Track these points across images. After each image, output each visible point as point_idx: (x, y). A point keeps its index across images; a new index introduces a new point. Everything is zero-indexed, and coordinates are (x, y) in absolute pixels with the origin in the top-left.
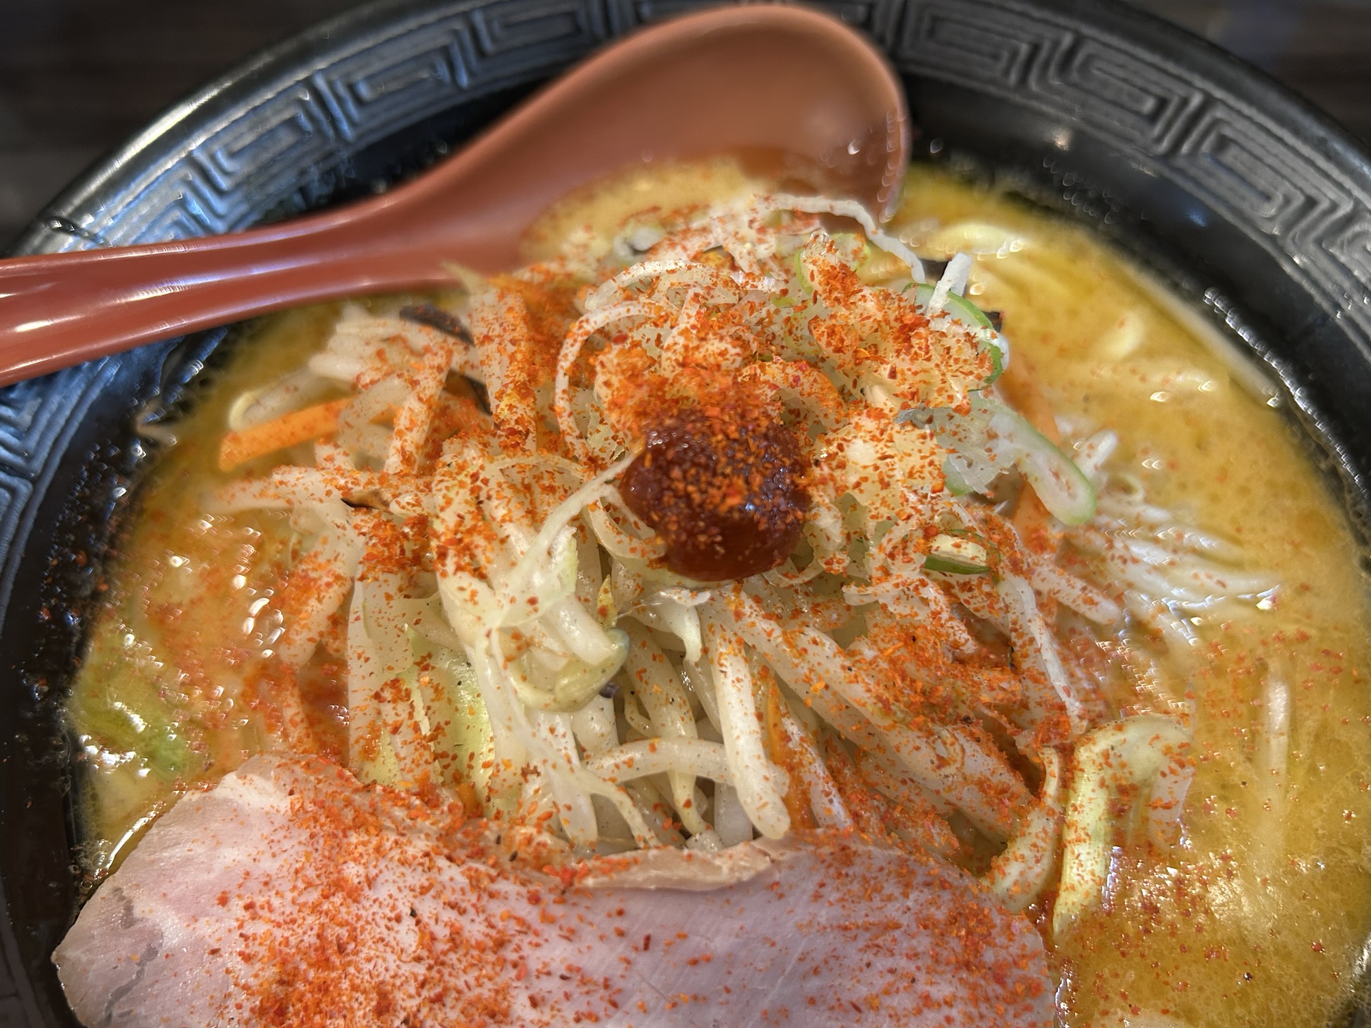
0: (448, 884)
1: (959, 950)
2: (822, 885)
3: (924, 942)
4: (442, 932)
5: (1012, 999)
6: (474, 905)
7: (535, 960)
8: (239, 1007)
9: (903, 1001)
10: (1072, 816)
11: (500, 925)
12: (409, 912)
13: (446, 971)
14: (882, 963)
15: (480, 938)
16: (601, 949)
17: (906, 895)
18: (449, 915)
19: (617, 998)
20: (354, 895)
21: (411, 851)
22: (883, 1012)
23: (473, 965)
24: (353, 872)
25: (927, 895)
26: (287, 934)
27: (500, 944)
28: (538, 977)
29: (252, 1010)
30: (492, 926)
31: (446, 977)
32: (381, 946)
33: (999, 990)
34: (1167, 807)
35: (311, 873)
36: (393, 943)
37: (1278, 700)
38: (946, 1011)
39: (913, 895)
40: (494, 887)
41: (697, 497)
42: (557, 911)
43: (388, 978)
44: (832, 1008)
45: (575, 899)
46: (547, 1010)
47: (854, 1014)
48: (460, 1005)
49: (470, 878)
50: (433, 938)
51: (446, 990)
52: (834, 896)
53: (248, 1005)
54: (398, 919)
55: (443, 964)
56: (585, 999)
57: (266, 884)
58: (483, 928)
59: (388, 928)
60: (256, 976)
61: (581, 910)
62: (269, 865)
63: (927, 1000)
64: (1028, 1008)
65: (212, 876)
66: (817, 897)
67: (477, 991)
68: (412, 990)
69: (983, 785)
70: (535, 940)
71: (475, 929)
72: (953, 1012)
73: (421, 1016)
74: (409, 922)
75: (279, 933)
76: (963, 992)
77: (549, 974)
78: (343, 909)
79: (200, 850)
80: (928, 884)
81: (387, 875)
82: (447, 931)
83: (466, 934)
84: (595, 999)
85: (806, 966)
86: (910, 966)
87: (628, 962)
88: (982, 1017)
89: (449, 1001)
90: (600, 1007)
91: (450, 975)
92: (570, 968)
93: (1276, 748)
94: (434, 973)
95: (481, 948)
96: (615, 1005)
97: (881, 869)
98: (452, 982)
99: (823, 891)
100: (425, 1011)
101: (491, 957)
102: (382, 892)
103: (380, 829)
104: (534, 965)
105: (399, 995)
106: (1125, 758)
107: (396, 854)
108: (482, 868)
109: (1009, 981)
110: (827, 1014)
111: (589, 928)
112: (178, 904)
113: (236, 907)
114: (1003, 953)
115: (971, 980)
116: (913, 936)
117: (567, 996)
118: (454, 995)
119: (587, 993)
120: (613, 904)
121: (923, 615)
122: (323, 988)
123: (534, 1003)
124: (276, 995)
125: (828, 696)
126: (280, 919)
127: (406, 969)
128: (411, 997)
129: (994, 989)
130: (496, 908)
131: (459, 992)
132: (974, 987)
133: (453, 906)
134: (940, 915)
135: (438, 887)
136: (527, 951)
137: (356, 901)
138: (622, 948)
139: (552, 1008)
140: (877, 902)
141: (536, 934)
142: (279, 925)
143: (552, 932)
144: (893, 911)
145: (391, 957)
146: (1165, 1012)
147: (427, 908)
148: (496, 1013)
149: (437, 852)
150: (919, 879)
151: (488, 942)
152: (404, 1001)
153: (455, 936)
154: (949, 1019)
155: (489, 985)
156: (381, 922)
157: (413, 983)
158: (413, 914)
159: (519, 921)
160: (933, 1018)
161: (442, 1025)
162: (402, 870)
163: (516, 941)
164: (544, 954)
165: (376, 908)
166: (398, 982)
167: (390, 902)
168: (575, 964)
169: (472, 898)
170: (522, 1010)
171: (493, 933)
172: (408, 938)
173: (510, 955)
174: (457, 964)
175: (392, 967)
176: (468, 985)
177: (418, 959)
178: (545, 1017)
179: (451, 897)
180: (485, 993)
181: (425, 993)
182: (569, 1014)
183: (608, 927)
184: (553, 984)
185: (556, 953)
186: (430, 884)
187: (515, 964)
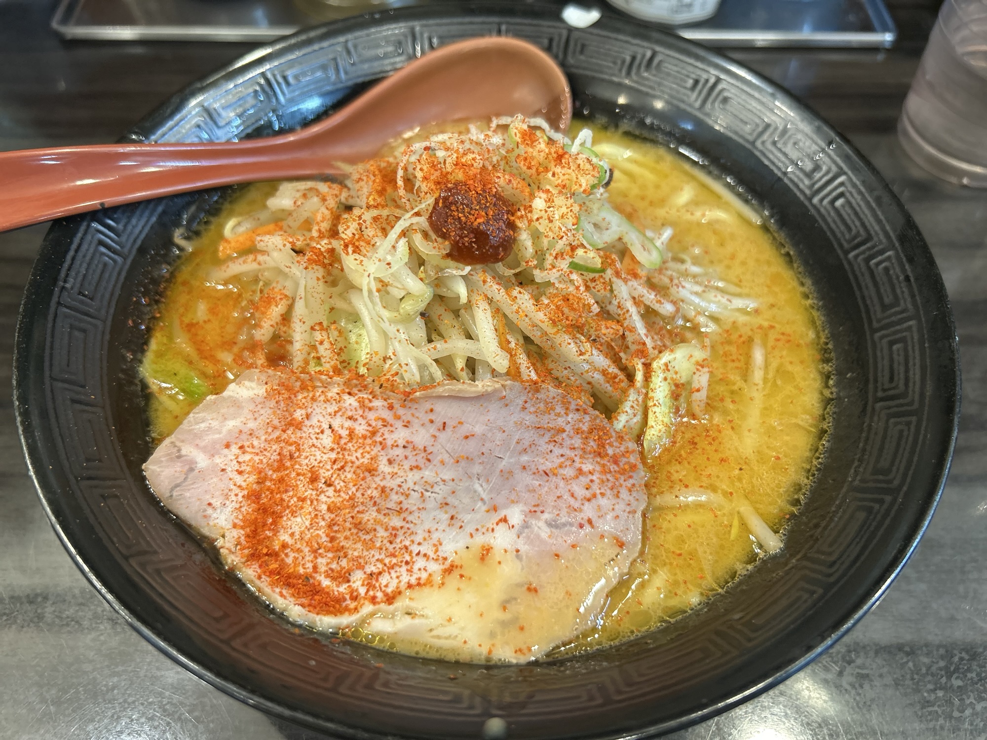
0: (348, 408)
1: (595, 447)
2: (526, 402)
3: (577, 442)
4: (344, 433)
5: (623, 472)
6: (361, 416)
7: (390, 439)
8: (236, 495)
9: (569, 472)
10: (651, 394)
11: (374, 424)
12: (328, 426)
13: (346, 453)
14: (557, 451)
15: (364, 432)
16: (422, 431)
17: (567, 414)
18: (348, 424)
19: (429, 457)
20: (298, 426)
21: (330, 395)
22: (559, 477)
23: (359, 447)
24: (299, 414)
25: (577, 416)
26: (262, 458)
27: (374, 433)
28: (392, 448)
29: (243, 497)
30: (370, 425)
31: (347, 457)
32: (313, 449)
33: (616, 468)
34: (698, 390)
35: (276, 422)
36: (319, 446)
37: (758, 356)
38: (591, 477)
39: (571, 416)
40: (371, 405)
41: (463, 219)
42: (401, 412)
43: (316, 465)
44: (534, 473)
45: (410, 405)
46: (396, 466)
47: (546, 478)
48: (352, 470)
49: (359, 402)
50: (340, 437)
51: (346, 463)
52: (532, 409)
53: (241, 495)
54: (322, 432)
55: (345, 449)
56: (415, 458)
57: (251, 434)
58: (365, 427)
59: (317, 439)
60: (245, 481)
61: (413, 411)
62: (252, 425)
63: (580, 471)
64: (631, 477)
65: (221, 436)
66: (524, 408)
67: (361, 461)
68: (329, 467)
69: (604, 373)
70: (391, 429)
71: (361, 428)
72: (594, 478)
73: (333, 479)
74: (328, 432)
75: (257, 458)
76: (598, 468)
77: (397, 446)
78: (292, 436)
79: (215, 424)
80: (578, 410)
81: (318, 410)
82: (347, 432)
83: (357, 432)
84: (419, 458)
85: (520, 448)
86: (571, 454)
87: (435, 436)
88: (608, 480)
89: (347, 469)
90: (421, 462)
91: (348, 455)
92: (408, 442)
93: (758, 375)
94: (341, 456)
95: (364, 437)
96: (429, 460)
97: (554, 398)
98: (349, 458)
99: (527, 405)
100: (335, 476)
101: (368, 441)
102: (314, 421)
103: (314, 387)
104: (389, 443)
105: (321, 471)
106: (677, 369)
107: (322, 398)
108: (365, 396)
109: (621, 464)
110: (532, 477)
111: (417, 421)
112: (204, 449)
113: (235, 449)
114: (618, 450)
115: (602, 462)
116: (571, 438)
117: (406, 457)
118: (350, 464)
119: (416, 455)
120: (428, 406)
121: (572, 289)
122: (281, 480)
123: (390, 462)
124: (255, 490)
125: (527, 319)
126: (257, 451)
127: (325, 457)
128: (328, 470)
129: (613, 467)
130: (371, 416)
131: (353, 463)
132: (604, 466)
133: (350, 418)
134: (585, 428)
135: (343, 410)
136: (386, 436)
137: (300, 429)
138: (432, 430)
139: (399, 464)
140: (552, 416)
141: (391, 426)
142: (257, 454)
143: (399, 424)
144: (561, 422)
145: (318, 453)
146: (701, 487)
147: (337, 423)
148: (371, 470)
149: (343, 392)
150: (573, 406)
151: (368, 434)
152: (324, 474)
153: (351, 434)
154: (592, 481)
155: (368, 456)
156: (313, 437)
157: (329, 463)
158: (330, 427)
159: (384, 420)
160: (584, 480)
161: (344, 481)
162: (325, 405)
163: (381, 431)
164: (395, 436)
165: (311, 430)
166: (321, 465)
167: (319, 424)
168: (410, 439)
169: (360, 412)
170: (383, 467)
171: (370, 429)
172: (327, 440)
173: (378, 438)
174: (352, 449)
175: (319, 458)
176: (357, 458)
177: (332, 450)
178: (395, 470)
179: (350, 414)
180: (366, 461)
181: (335, 467)
182: (407, 467)
183: (426, 418)
184: (399, 451)
185: (401, 435)
186: (340, 410)
187: (381, 443)
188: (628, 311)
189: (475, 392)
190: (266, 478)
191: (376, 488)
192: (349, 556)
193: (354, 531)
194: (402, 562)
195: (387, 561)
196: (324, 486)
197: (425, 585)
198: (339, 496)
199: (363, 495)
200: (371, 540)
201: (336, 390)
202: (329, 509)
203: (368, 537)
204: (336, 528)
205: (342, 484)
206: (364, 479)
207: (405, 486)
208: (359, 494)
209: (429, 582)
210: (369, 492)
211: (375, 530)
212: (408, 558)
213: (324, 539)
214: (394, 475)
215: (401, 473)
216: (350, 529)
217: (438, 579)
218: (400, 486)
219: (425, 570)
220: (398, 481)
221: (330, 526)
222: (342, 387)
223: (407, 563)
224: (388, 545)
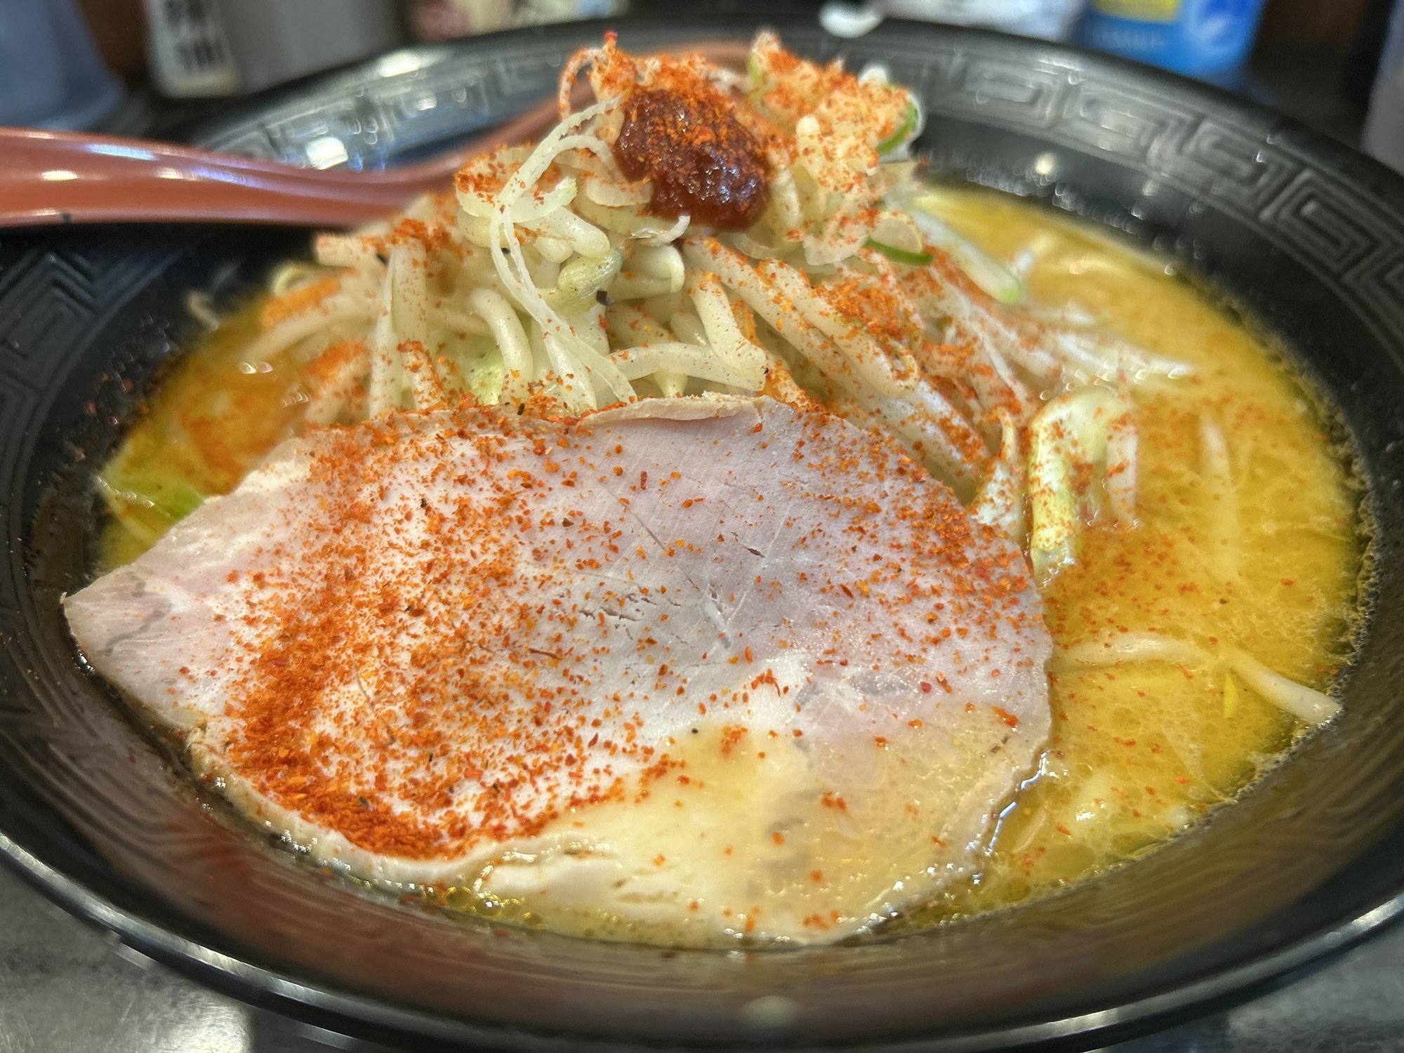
0: (459, 462)
1: (940, 545)
2: (801, 444)
3: (904, 534)
4: (448, 511)
5: (999, 592)
6: (483, 473)
7: (538, 510)
8: (239, 660)
9: (892, 591)
10: (1034, 474)
11: (506, 487)
12: (419, 504)
13: (452, 549)
14: (867, 550)
15: (488, 504)
16: (601, 492)
17: (882, 479)
18: (458, 492)
19: (615, 542)
21: (424, 444)
22: (873, 599)
23: (478, 533)
24: (366, 494)
25: (901, 485)
26: (295, 591)
27: (506, 503)
28: (542, 529)
29: (253, 662)
30: (499, 489)
31: (453, 556)
32: (391, 551)
33: (984, 585)
34: (1120, 469)
35: (324, 520)
36: (402, 543)
37: (1213, 440)
38: (935, 600)
39: (887, 484)
40: (501, 450)
41: (675, 136)
42: (559, 456)
43: (394, 579)
44: (823, 591)
45: (577, 440)
46: (550, 563)
47: (845, 600)
48: (463, 579)
49: (479, 448)
50: (442, 519)
51: (452, 565)
52: (815, 460)
53: (248, 659)
54: (408, 517)
55: (449, 541)
56: (586, 546)
57: (278, 552)
58: (491, 494)
59: (398, 531)
60: (259, 636)
61: (584, 453)
62: (281, 535)
63: (914, 591)
64: (1015, 602)
65: (223, 562)
66: (798, 457)
67: (481, 558)
68: (417, 580)
69: (944, 425)
70: (540, 491)
71: (482, 498)
72: (943, 601)
73: (425, 601)
74: (419, 514)
75: (284, 595)
76: (949, 585)
77: (552, 523)
78: (352, 538)
80: (901, 472)
81: (402, 478)
82: (455, 508)
83: (474, 505)
84: (595, 545)
85: (793, 537)
86: (895, 557)
87: (625, 502)
88: (971, 606)
89: (454, 578)
90: (600, 554)
91: (457, 551)
92: (572, 514)
93: (1219, 463)
94: (442, 556)
95: (489, 513)
96: (615, 549)
97: (854, 443)
98: (457, 557)
99: (803, 450)
100: (428, 595)
101: (497, 519)
102: (394, 500)
103: (397, 438)
104: (536, 519)
105: (402, 590)
106: (1075, 434)
107: (412, 452)
108: (491, 436)
109: (993, 578)
110: (821, 597)
111: (590, 472)
112: (188, 586)
113: (245, 584)
114: (984, 554)
115: (956, 573)
116: (892, 525)
117: (570, 545)
118: (460, 568)
119: (589, 539)
120: (611, 441)
121: (873, 280)
122: (327, 625)
123: (538, 555)
125: (795, 315)
126: (285, 581)
127: (412, 562)
128: (416, 585)
129: (979, 584)
130: (501, 472)
131: (464, 564)
132: (959, 580)
133: (462, 480)
134: (919, 508)
135: (449, 467)
136: (531, 505)
137: (368, 522)
138: (621, 490)
139: (555, 559)
140: (853, 478)
141: (541, 485)
142: (286, 586)
143: (556, 482)
144: (869, 491)
145: (398, 558)
146: (1152, 630)
147: (434, 497)
148: (500, 576)
149: (450, 434)
150: (891, 464)
151: (496, 506)
152: (408, 594)
153: (463, 509)
154: (939, 607)
155: (494, 548)
156: (390, 530)
157: (419, 572)
158: (424, 504)
159: (527, 476)
160: (924, 606)
161: (446, 602)
162: (416, 466)
163: (521, 497)
164: (547, 505)
165: (388, 519)
166: (403, 579)
167: (401, 503)
168: (576, 509)
169: (482, 467)
170: (525, 567)
171: (499, 495)
172: (416, 531)
173: (515, 512)
174: (463, 537)
175: (399, 567)
176: (473, 554)
177: (425, 545)
178: (547, 572)
179: (461, 472)
180: (490, 558)
181: (430, 577)
182: (570, 563)
183: (607, 467)
184: (557, 534)
185: (559, 502)
186: (441, 467)
187: (520, 520)
188: (975, 339)
189: (702, 409)
190: (298, 629)
191: (510, 611)
192: (453, 754)
193: (464, 701)
194: (559, 759)
195: (529, 760)
196: (405, 616)
197: (606, 798)
198: (435, 632)
199: (483, 625)
200: (497, 719)
201: (439, 430)
202: (415, 661)
203: (491, 714)
204: (427, 698)
205: (442, 608)
206: (486, 594)
207: (567, 604)
208: (474, 626)
209: (616, 793)
210: (495, 619)
211: (506, 697)
212: (571, 750)
213: (403, 721)
214: (543, 582)
215: (558, 576)
216: (455, 698)
217: (633, 786)
218: (557, 603)
219: (608, 771)
220: (554, 592)
221: (414, 693)
222: (450, 425)
223: (570, 761)
224: (532, 727)
